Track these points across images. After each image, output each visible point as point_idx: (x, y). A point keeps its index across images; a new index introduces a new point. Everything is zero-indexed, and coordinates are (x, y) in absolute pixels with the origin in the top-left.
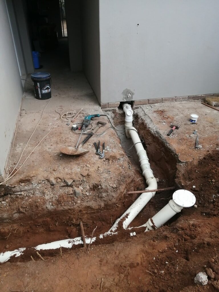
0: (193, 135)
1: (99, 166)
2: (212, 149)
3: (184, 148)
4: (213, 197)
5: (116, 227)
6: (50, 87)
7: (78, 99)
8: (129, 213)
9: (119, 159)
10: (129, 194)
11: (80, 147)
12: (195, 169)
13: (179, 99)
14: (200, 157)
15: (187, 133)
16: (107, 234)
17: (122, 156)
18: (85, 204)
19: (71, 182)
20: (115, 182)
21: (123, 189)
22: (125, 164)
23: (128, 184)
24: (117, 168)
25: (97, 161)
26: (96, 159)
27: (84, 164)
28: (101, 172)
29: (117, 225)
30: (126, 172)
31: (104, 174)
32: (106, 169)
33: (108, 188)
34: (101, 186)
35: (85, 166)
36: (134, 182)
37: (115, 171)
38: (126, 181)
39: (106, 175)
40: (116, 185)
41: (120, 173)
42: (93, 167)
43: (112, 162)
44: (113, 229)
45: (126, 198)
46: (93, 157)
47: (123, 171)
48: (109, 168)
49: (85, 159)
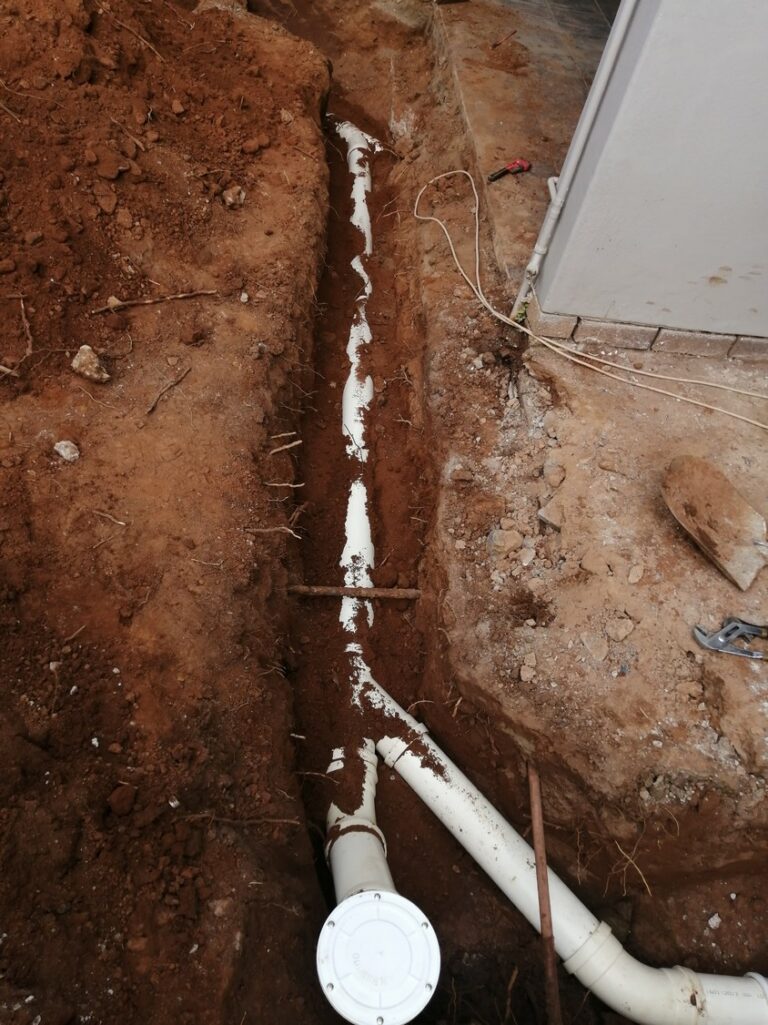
1: (642, 622)
5: (384, 707)
8: (446, 780)
9: (721, 735)
17: (744, 755)
18: (453, 568)
19: (547, 518)
20: (554, 685)
21: (520, 716)
22: (688, 762)
23: (555, 753)
24: (653, 713)
25: (677, 614)
26: (691, 613)
27: (645, 562)
28: (610, 630)
29: (394, 715)
30: (619, 745)
31: (601, 646)
32: (637, 660)
33: (517, 647)
34: (534, 627)
35: (634, 561)
36: (595, 816)
37: (629, 698)
38: (563, 736)
39: (596, 652)
40: (535, 681)
41: (614, 716)
42: (633, 595)
43: (694, 698)
44: (378, 695)
45: (515, 768)
46: (702, 604)
47: (631, 734)
48: (650, 674)
49: (679, 567)
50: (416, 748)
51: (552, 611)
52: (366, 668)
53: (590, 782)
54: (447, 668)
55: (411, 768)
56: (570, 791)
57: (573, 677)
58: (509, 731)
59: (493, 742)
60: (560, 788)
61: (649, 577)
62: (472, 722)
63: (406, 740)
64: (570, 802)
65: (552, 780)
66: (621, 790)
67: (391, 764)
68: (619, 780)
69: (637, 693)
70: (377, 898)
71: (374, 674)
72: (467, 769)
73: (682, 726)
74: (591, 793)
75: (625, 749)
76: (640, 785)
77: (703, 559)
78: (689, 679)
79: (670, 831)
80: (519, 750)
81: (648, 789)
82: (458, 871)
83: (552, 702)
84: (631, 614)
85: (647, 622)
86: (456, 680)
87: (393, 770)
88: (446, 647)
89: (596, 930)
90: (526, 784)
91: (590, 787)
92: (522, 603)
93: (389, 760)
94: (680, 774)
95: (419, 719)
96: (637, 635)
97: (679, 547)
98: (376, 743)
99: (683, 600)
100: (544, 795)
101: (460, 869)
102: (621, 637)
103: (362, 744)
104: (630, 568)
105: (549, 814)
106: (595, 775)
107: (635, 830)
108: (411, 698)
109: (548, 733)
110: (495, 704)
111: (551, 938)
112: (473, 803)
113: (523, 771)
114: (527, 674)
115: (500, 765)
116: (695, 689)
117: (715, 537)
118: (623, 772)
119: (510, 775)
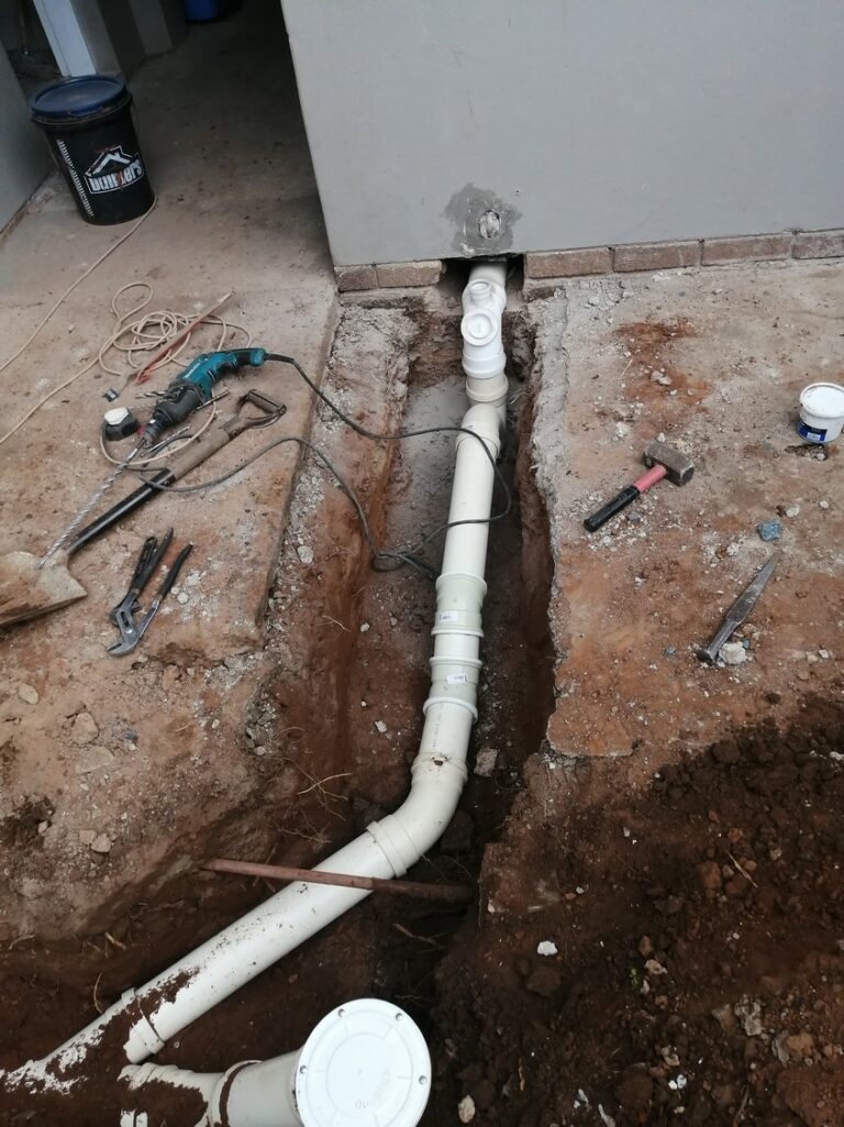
0: (754, 543)
1: (86, 703)
2: (813, 687)
3: (628, 643)
4: (577, 1104)
5: (86, 1045)
6: (126, 161)
7: (261, 223)
8: (197, 973)
10: (218, 873)
11: (53, 568)
12: (621, 814)
13: (822, 247)
14: (695, 735)
15: (719, 525)
16: (23, 1081)
17: (246, 648)
20: (124, 817)
21: (148, 864)
22: (239, 701)
23: (198, 833)
24: (184, 720)
25: (89, 665)
26: (93, 651)
27: (18, 680)
28: (83, 740)
29: (101, 1032)
30: (207, 762)
31: (98, 753)
32: (125, 720)
33: (67, 850)
34: (50, 824)
35: (13, 691)
36: (270, 807)
37: (163, 739)
38: (184, 819)
39: (102, 762)
40: (114, 837)
41: (176, 760)
42: (52, 704)
43: (181, 676)
44: (70, 1051)
45: (204, 884)
46: (86, 637)
47: (199, 747)
48: (143, 712)
49: (38, 648)
50: (149, 1006)
51: (38, 799)
52: (26, 1067)
53: (236, 803)
54: (65, 946)
55: (172, 1017)
56: (240, 827)
57: (123, 793)
58: (162, 880)
59: (168, 905)
60: (235, 838)
61: (37, 681)
62: (139, 926)
63: (136, 1019)
64: (252, 830)
65: (225, 843)
66: (252, 772)
67: (161, 1044)
68: (241, 771)
69: (160, 731)
70: (304, 1070)
71: (38, 1057)
72: (190, 945)
73: (204, 696)
74: (248, 805)
75: (213, 757)
76: (251, 752)
77: (38, 622)
78: (160, 675)
79: (298, 737)
80: (185, 875)
81: (257, 746)
82: (296, 976)
83: (143, 822)
84: (73, 712)
85: (87, 697)
86: (83, 936)
87: (168, 1043)
88: (37, 943)
89: (373, 836)
90: (224, 874)
91: (242, 803)
92: (15, 833)
93: (154, 1046)
94: (249, 711)
95: (116, 998)
96: (98, 712)
97: (15, 641)
98: (128, 1062)
99: (75, 654)
100: (239, 857)
101: (293, 974)
102: (95, 729)
103: (125, 1083)
104: (20, 698)
105: (258, 857)
106: (231, 796)
107: (292, 771)
108: (86, 1006)
109: (175, 836)
110: (126, 892)
111: (374, 880)
112: (228, 943)
113: (208, 875)
114: (103, 845)
115: (195, 902)
116: (172, 672)
117: (19, 602)
118: (235, 765)
119: (210, 892)
